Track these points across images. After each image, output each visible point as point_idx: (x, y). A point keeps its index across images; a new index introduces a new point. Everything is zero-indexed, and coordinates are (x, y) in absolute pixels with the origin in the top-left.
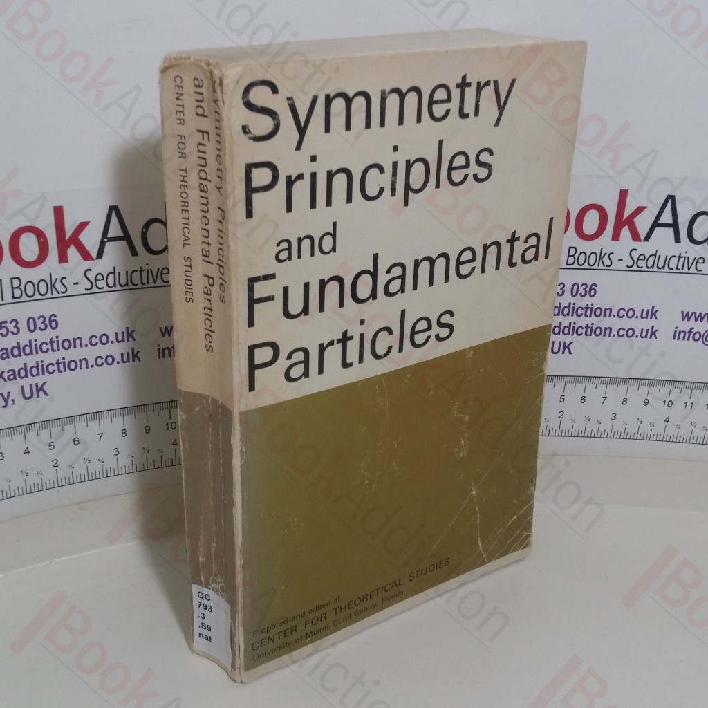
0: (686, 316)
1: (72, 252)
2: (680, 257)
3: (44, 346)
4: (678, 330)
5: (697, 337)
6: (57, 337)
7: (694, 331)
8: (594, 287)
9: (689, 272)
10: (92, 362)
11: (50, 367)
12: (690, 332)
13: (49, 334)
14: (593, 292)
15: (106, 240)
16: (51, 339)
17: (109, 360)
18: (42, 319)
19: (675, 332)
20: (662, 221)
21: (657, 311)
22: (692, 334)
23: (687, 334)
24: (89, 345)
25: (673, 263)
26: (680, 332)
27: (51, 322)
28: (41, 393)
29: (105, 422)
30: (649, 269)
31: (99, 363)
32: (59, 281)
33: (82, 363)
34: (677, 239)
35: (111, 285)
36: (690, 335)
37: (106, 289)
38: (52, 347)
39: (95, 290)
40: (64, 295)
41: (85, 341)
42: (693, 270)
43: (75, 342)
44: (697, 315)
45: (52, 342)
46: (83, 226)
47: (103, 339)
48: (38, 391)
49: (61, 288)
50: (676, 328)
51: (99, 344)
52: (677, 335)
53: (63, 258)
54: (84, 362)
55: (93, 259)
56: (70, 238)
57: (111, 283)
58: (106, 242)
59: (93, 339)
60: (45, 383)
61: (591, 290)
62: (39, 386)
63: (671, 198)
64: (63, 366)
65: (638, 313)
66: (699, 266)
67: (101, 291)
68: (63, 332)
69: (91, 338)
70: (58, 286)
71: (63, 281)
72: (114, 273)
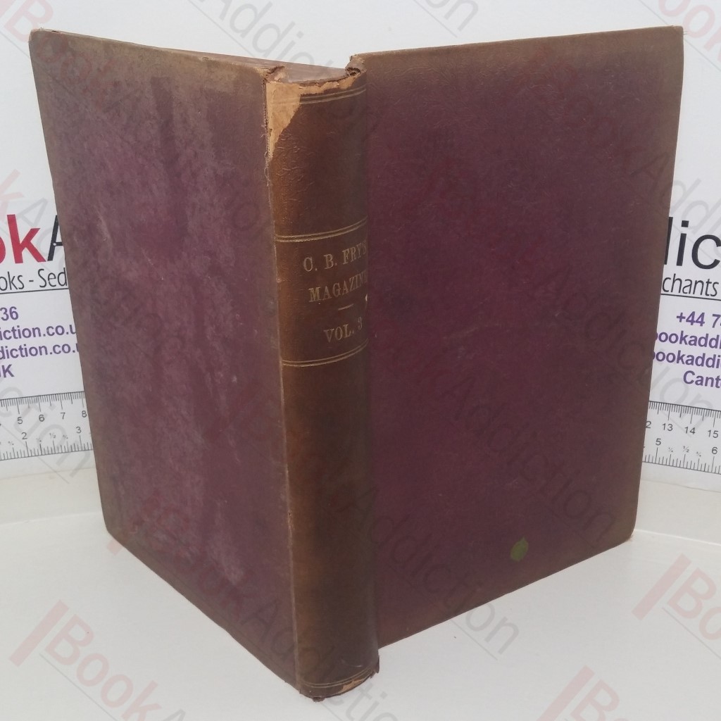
1: (26, 253)
3: (7, 333)
6: (18, 326)
10: (50, 350)
11: (14, 352)
13: (10, 324)
15: (55, 244)
16: (13, 328)
17: (65, 348)
18: (4, 311)
24: (47, 334)
27: (12, 313)
28: (7, 374)
29: (66, 403)
31: (57, 351)
32: (16, 278)
33: (41, 350)
35: (62, 283)
37: (58, 286)
38: (14, 335)
39: (48, 287)
40: (22, 290)
41: (43, 331)
43: (34, 332)
45: (14, 330)
46: (33, 232)
47: (59, 331)
48: (5, 372)
49: (19, 285)
51: (56, 334)
53: (18, 259)
54: (43, 350)
55: (44, 261)
56: (23, 242)
58: (54, 247)
59: (50, 329)
60: (10, 366)
62: (6, 368)
64: (25, 352)
67: (53, 288)
68: (23, 323)
69: (48, 328)
70: (16, 282)
71: (20, 278)
72: (64, 273)
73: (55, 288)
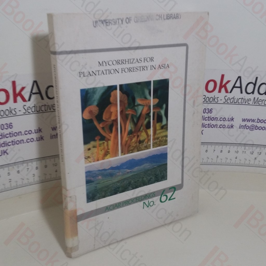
0: (244, 120)
1: (19, 98)
2: (242, 99)
3: (7, 135)
4: (241, 125)
5: (247, 127)
6: (12, 132)
7: (247, 125)
8: (211, 110)
9: (245, 104)
10: (25, 141)
12: (245, 126)
13: (9, 130)
14: (211, 112)
17: (32, 140)
18: (6, 125)
19: (240, 126)
20: (236, 86)
21: (234, 118)
22: (246, 127)
23: (244, 127)
25: (240, 101)
26: (242, 126)
27: (10, 126)
30: (231, 103)
31: (28, 141)
32: (13, 110)
33: (21, 141)
34: (241, 93)
36: (245, 127)
37: (32, 113)
38: (10, 135)
39: (27, 113)
40: (15, 115)
41: (23, 133)
42: (247, 103)
43: (19, 133)
44: (248, 120)
45: (10, 133)
46: (23, 88)
47: (30, 132)
48: (4, 153)
49: (14, 113)
50: (240, 124)
52: (241, 127)
53: (15, 101)
55: (27, 101)
56: (18, 93)
57: (33, 110)
58: (32, 95)
59: (26, 132)
60: (7, 149)
61: (210, 111)
62: (5, 151)
63: (239, 77)
64: (14, 143)
65: (227, 119)
66: (249, 102)
71: (15, 110)
72: (34, 107)
73: (30, 113)
